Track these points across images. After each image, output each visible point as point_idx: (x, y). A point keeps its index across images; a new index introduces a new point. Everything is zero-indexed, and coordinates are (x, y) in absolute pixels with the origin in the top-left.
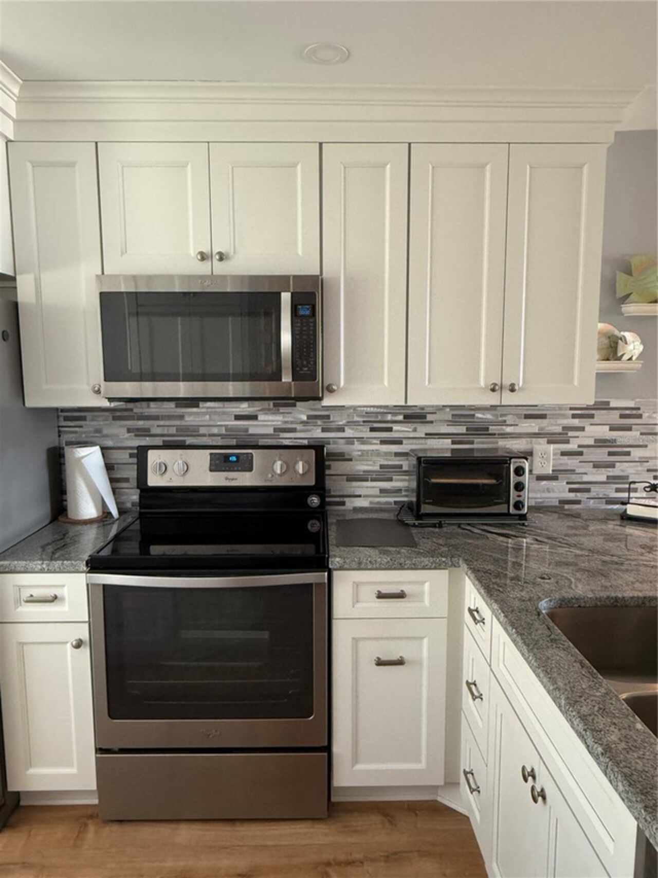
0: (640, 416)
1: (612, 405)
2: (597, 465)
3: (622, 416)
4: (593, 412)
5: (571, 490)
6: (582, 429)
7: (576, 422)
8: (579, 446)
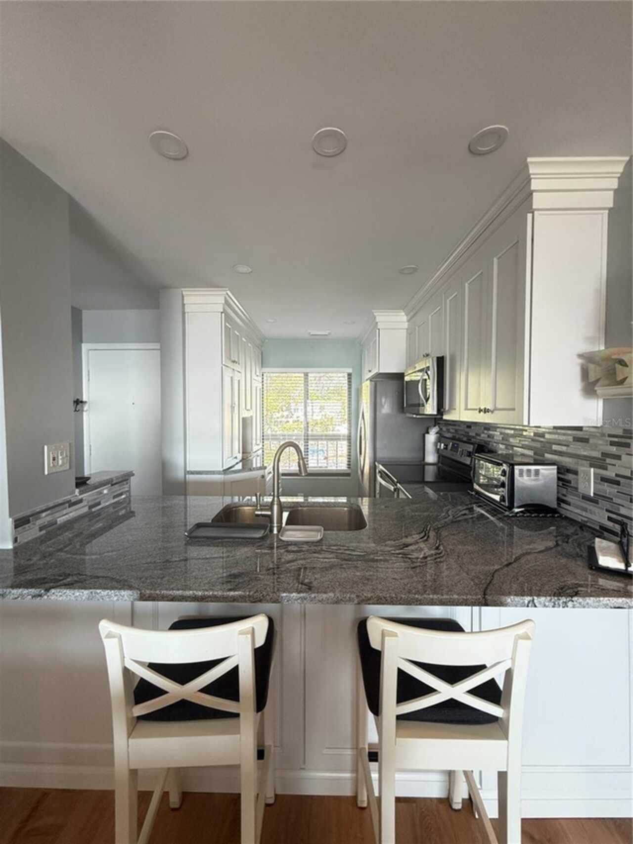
5: (610, 519)
6: (619, 457)
7: (614, 450)
8: (617, 475)
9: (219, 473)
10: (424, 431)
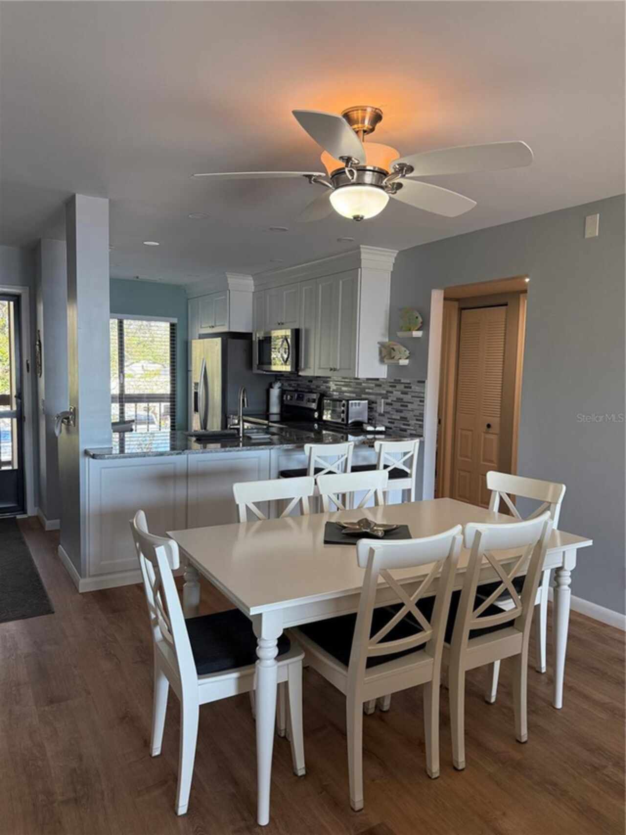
0: (410, 388)
1: (402, 381)
2: (397, 411)
3: (405, 387)
4: (396, 384)
5: (389, 422)
6: (392, 392)
7: (390, 389)
8: (392, 401)
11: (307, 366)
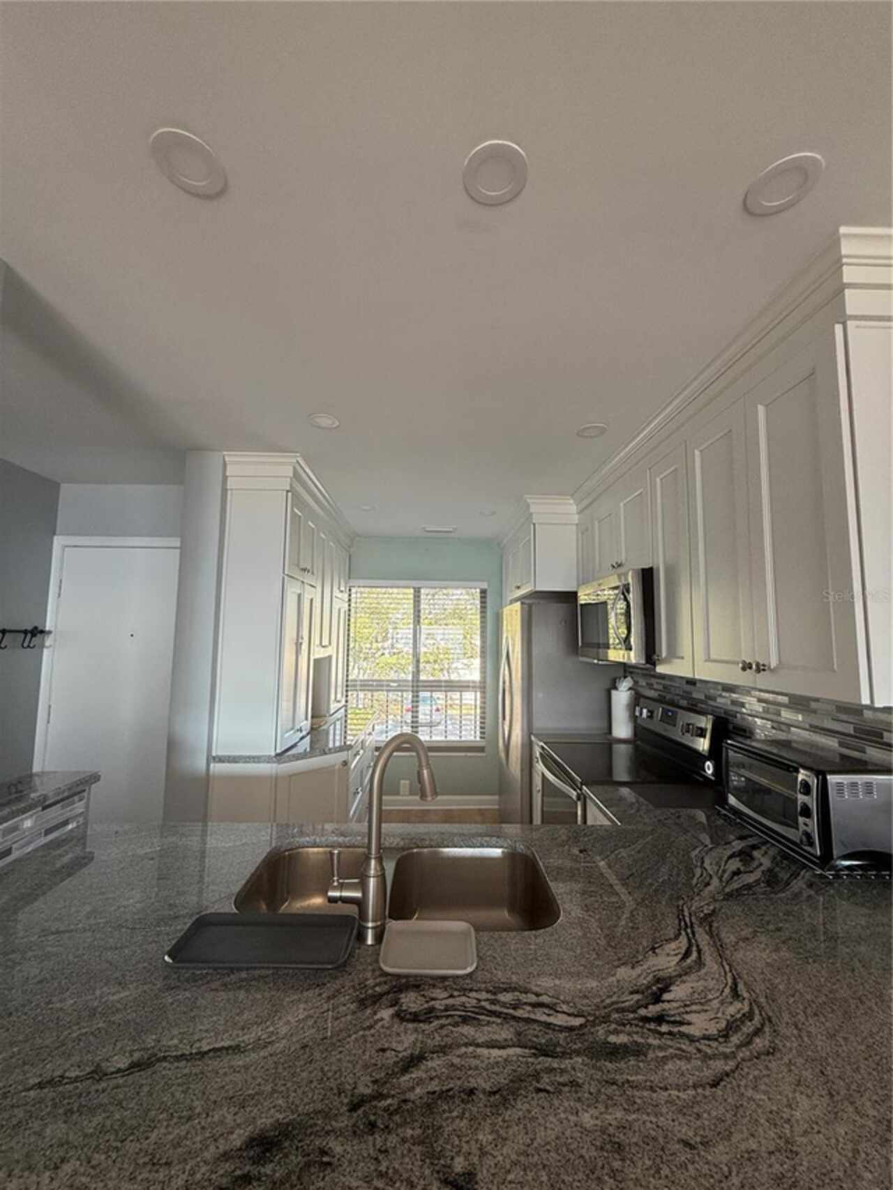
9: (268, 760)
10: (608, 685)
11: (673, 654)
